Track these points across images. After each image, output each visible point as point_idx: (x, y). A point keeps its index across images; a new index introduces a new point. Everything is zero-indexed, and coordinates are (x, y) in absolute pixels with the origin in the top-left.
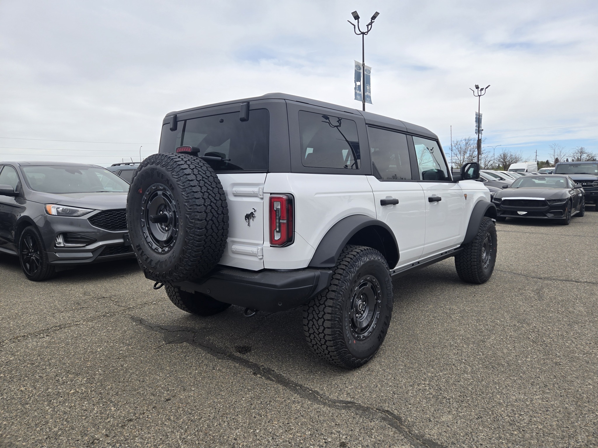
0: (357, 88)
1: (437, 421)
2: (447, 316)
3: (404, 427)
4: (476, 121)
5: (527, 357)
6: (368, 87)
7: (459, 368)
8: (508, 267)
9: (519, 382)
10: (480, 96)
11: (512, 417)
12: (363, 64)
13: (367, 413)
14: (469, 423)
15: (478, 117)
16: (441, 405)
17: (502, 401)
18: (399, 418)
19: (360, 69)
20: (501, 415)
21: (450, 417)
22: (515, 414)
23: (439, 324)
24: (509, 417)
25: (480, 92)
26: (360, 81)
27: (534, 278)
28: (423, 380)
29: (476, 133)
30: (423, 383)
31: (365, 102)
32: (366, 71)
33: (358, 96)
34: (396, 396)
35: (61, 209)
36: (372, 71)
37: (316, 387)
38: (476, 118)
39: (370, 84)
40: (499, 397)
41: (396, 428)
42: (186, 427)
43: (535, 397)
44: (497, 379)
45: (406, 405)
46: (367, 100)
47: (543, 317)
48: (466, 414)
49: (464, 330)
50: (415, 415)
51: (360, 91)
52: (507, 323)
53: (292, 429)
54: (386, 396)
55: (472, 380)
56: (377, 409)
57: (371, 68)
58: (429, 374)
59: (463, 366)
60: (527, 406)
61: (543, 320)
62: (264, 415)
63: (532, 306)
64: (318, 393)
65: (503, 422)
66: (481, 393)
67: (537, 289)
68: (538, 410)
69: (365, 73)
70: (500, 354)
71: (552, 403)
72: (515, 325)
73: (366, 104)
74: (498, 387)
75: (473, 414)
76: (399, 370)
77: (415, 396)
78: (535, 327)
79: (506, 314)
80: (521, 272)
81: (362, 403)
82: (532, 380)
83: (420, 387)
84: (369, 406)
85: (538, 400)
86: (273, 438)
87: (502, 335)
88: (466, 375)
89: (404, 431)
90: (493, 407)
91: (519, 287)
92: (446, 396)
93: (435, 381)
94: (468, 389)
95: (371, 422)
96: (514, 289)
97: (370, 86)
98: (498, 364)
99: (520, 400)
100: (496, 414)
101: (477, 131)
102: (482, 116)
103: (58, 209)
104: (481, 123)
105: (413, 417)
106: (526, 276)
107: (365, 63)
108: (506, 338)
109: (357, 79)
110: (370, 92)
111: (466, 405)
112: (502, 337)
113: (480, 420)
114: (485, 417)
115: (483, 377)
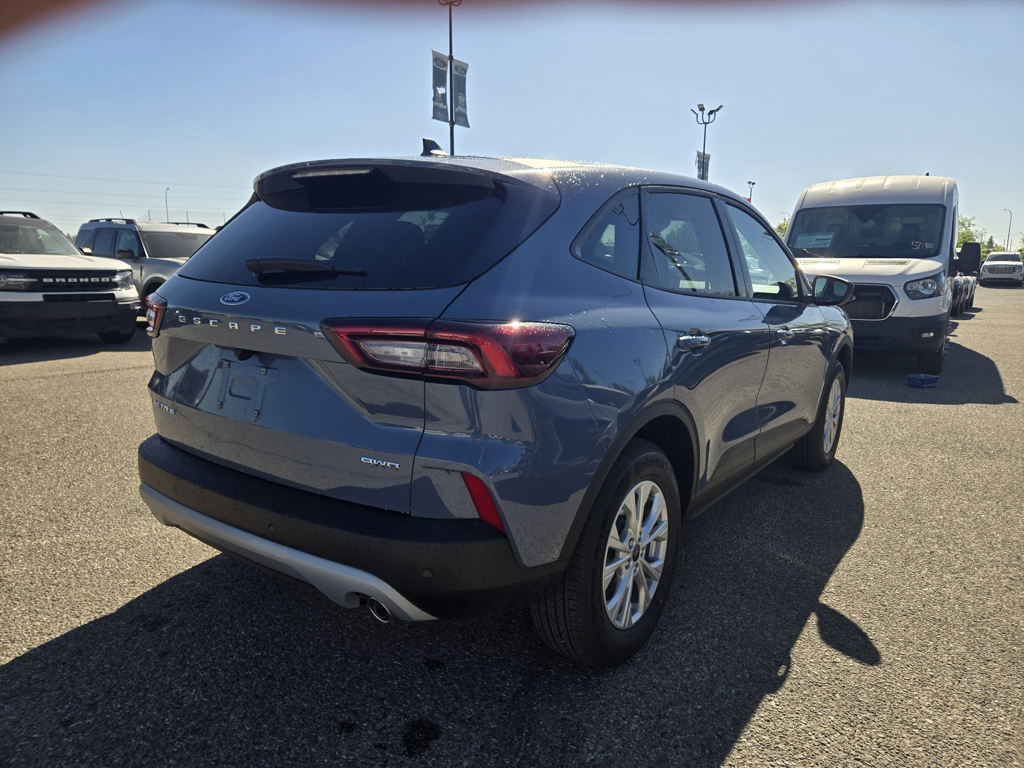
6: (460, 98)
12: (451, 57)
15: (702, 160)
19: (445, 65)
26: (444, 85)
36: (468, 71)
39: (464, 93)
57: (467, 65)
102: (709, 159)
107: (453, 54)
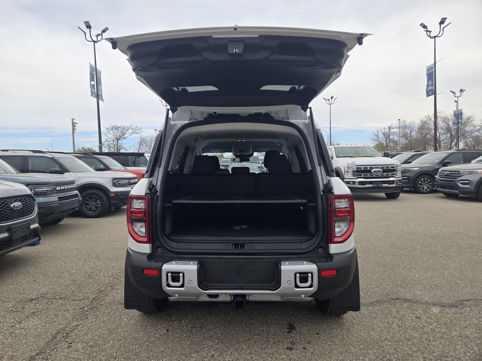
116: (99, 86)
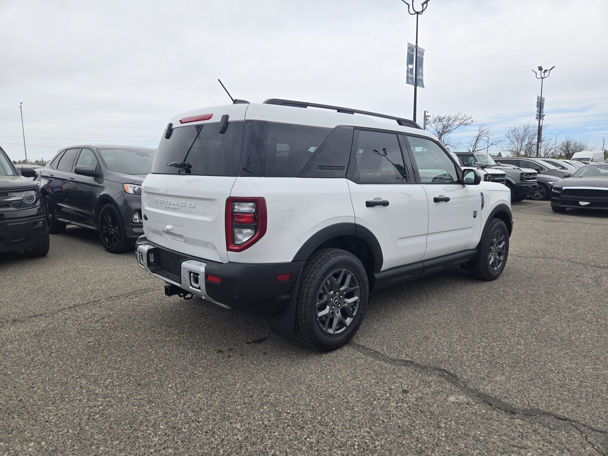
0: (409, 71)
1: (490, 380)
2: (501, 297)
3: (460, 383)
4: (537, 106)
5: (580, 335)
7: (512, 341)
8: (566, 256)
9: (572, 354)
10: (542, 78)
11: (562, 381)
13: (425, 370)
14: (521, 383)
16: (495, 368)
17: (553, 369)
18: (454, 376)
20: (552, 379)
21: (503, 378)
22: (566, 379)
23: (492, 304)
24: (560, 381)
25: (543, 74)
27: (593, 266)
28: (477, 348)
29: (536, 118)
30: (477, 350)
31: (416, 86)
32: (419, 53)
33: (409, 80)
34: (451, 359)
35: (137, 188)
37: (377, 348)
38: (538, 102)
40: (551, 365)
41: (452, 383)
42: (268, 370)
43: (586, 367)
44: (550, 350)
45: (461, 366)
46: (419, 84)
47: (600, 301)
48: (518, 376)
49: (518, 309)
50: (470, 375)
51: (412, 74)
52: (562, 305)
53: (359, 377)
54: (442, 359)
55: (525, 351)
56: (434, 368)
58: (483, 344)
59: (516, 339)
60: (578, 373)
61: (600, 304)
62: (332, 366)
63: (589, 292)
64: (379, 353)
65: (553, 384)
66: (533, 361)
67: (595, 277)
68: (588, 377)
69: (418, 55)
70: (553, 330)
71: (603, 372)
72: (570, 308)
73: (418, 88)
74: (550, 357)
75: (525, 376)
76: (454, 339)
77: (470, 361)
78: (591, 310)
79: (561, 297)
80: (579, 260)
81: (420, 363)
82: (584, 354)
83: (475, 353)
84: (427, 365)
85: (589, 369)
86: (343, 383)
87: (557, 315)
88: (519, 346)
89: (460, 386)
90: (545, 372)
91: (577, 274)
92: (500, 362)
93: (488, 350)
94: (521, 358)
95: (429, 377)
96: (571, 276)
97: (423, 69)
98: (552, 339)
99: (571, 368)
100: (547, 378)
101: (538, 117)
103: (134, 189)
104: (543, 107)
105: (468, 376)
106: (585, 265)
108: (561, 318)
109: (410, 61)
110: (422, 76)
111: (518, 370)
112: (556, 317)
113: (532, 382)
114: (537, 380)
115: (536, 348)
116: (420, 69)
